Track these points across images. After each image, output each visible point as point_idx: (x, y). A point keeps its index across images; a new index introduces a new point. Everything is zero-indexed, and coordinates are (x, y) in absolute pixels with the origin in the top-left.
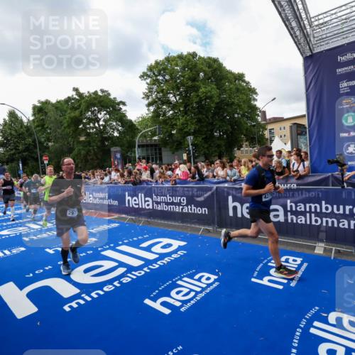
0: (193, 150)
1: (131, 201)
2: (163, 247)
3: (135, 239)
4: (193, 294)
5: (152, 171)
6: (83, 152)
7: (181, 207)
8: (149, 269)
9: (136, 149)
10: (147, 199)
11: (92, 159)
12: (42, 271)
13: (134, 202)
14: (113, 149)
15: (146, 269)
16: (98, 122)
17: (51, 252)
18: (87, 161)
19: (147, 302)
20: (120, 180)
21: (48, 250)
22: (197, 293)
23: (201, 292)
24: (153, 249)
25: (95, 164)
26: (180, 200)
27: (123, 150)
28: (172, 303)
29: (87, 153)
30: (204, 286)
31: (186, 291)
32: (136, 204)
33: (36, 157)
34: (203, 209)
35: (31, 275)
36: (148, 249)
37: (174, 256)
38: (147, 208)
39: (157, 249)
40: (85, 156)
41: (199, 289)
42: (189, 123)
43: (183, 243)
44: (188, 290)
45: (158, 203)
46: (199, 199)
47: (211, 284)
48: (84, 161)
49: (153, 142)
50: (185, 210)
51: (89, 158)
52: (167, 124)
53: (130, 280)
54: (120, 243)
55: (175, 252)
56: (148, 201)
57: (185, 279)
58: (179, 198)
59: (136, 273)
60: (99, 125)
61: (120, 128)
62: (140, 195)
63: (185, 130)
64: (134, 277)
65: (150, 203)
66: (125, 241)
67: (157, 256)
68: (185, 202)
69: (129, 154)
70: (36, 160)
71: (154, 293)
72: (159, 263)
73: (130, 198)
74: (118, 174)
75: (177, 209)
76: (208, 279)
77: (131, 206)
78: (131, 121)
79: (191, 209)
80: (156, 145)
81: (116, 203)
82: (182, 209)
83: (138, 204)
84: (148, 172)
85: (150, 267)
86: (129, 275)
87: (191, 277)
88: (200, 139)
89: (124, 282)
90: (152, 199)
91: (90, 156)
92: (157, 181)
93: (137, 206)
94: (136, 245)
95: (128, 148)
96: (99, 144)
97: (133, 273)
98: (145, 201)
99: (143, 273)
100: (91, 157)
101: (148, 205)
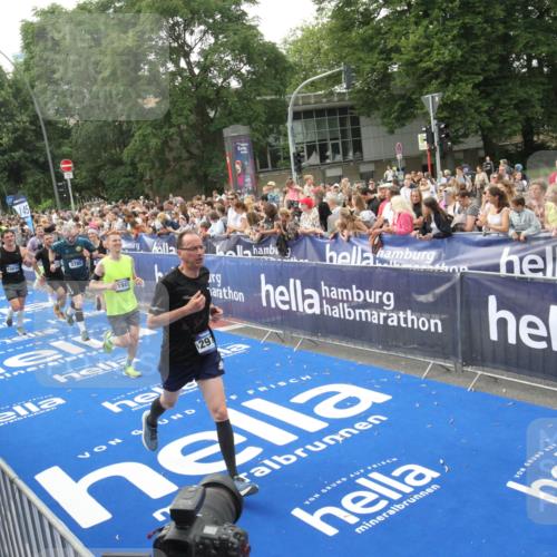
0: (441, 131)
1: (274, 296)
2: (340, 406)
3: (282, 384)
4: (383, 503)
5: (324, 212)
6: (154, 142)
7: (383, 315)
8: (306, 451)
9: (289, 124)
10: (307, 292)
11: (178, 159)
12: (104, 448)
13: (279, 298)
14: (228, 132)
15: (299, 452)
16: (187, 55)
17: (114, 408)
18: (165, 164)
19: (298, 513)
20: (247, 232)
21: (107, 405)
22: (392, 502)
23: (399, 501)
24: (319, 409)
25: (186, 172)
26: (381, 297)
27: (254, 130)
28: (342, 517)
29: (165, 143)
30: (408, 490)
31: (371, 497)
32: (284, 302)
33: (42, 160)
34: (432, 322)
35: (87, 455)
36: (307, 409)
37: (361, 426)
38: (309, 311)
39: (326, 409)
40: (160, 152)
41: (396, 496)
42: (436, 43)
43: (382, 398)
44: (376, 496)
45: (332, 302)
46: (422, 298)
47: (423, 488)
48: (157, 165)
49: (335, 102)
50: (393, 322)
51: (170, 156)
52: (372, 49)
53: (267, 471)
54: (251, 392)
55: (363, 417)
56: (311, 297)
57: (375, 475)
58: (379, 293)
59: (281, 459)
60: (189, 63)
61: (245, 69)
62: (292, 281)
63: (423, 65)
64: (277, 467)
65: (316, 300)
66: (262, 389)
67: (325, 425)
68: (392, 302)
69: (271, 139)
70: (44, 167)
71: (312, 499)
72: (327, 439)
73: (270, 287)
74: (244, 215)
75: (375, 318)
76: (420, 477)
77: (273, 306)
78: (272, 48)
79: (406, 320)
80: (343, 110)
81: (239, 297)
82: (386, 318)
83: (289, 303)
84: (315, 211)
85: (309, 447)
86: (267, 462)
87: (387, 471)
88: (469, 88)
89: (257, 474)
90: (320, 294)
91: (171, 149)
92: (336, 236)
93: (286, 307)
94: (282, 398)
95: (267, 122)
96: (193, 117)
97: (275, 458)
98: (305, 297)
99: (294, 459)
100: (174, 154)
101: (311, 306)
